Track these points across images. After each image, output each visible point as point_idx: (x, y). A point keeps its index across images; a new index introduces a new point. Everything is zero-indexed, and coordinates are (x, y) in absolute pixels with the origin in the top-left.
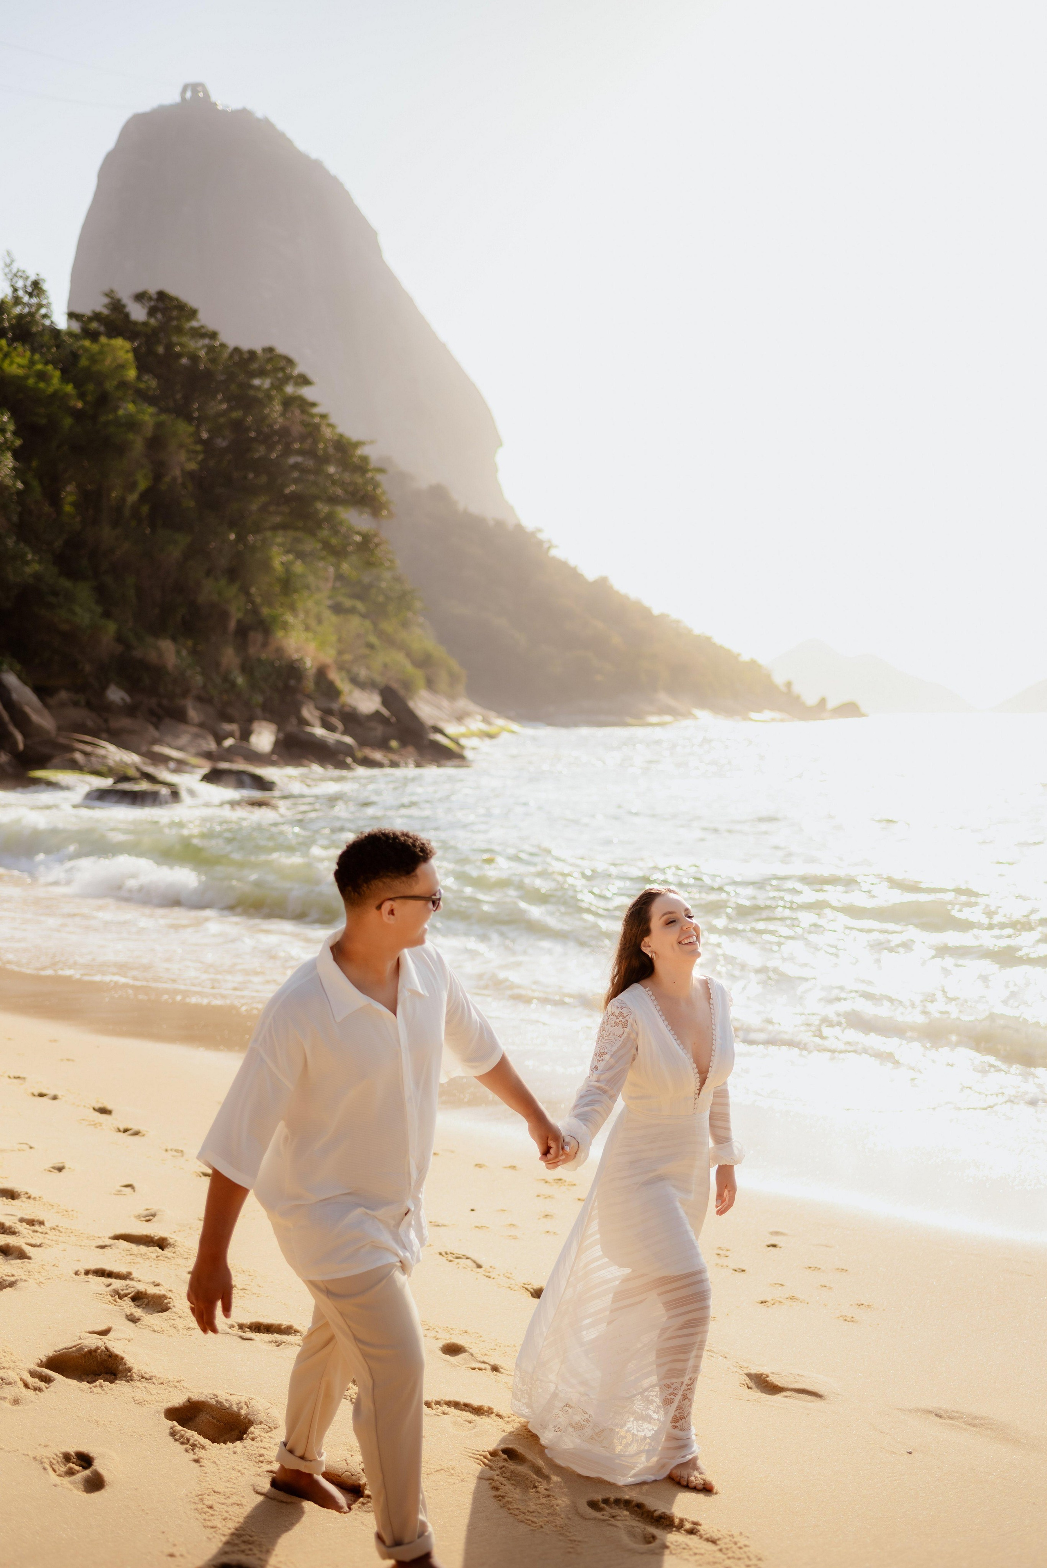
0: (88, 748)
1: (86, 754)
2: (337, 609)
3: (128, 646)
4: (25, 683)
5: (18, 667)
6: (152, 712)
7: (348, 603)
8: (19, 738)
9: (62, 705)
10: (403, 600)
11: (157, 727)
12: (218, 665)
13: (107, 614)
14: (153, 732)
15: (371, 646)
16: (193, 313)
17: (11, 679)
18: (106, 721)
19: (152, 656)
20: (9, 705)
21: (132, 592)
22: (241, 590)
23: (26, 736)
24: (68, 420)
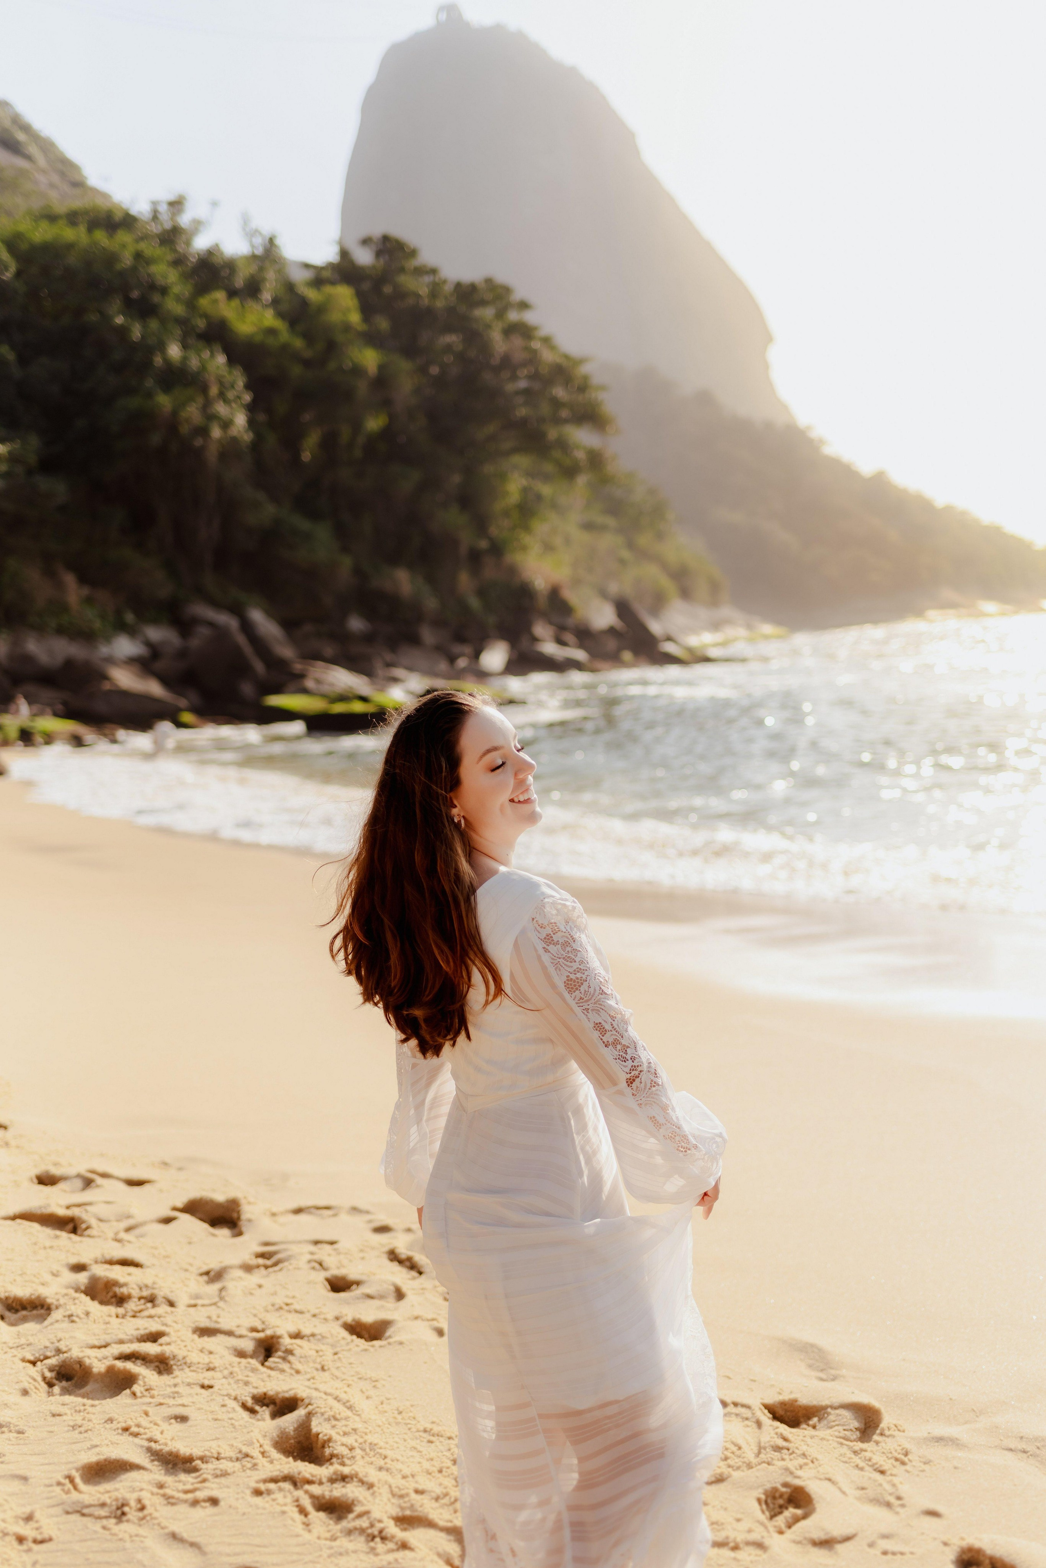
2: (589, 526)
3: (365, 578)
4: (271, 617)
5: (264, 604)
6: (390, 638)
7: (600, 519)
8: (261, 668)
9: (306, 636)
10: (658, 512)
11: (393, 651)
12: (453, 590)
13: (345, 549)
14: (389, 657)
15: (622, 562)
16: (413, 253)
17: (257, 616)
18: (347, 648)
19: (388, 587)
20: (254, 640)
21: (368, 526)
22: (472, 517)
23: (268, 665)
24: (297, 371)
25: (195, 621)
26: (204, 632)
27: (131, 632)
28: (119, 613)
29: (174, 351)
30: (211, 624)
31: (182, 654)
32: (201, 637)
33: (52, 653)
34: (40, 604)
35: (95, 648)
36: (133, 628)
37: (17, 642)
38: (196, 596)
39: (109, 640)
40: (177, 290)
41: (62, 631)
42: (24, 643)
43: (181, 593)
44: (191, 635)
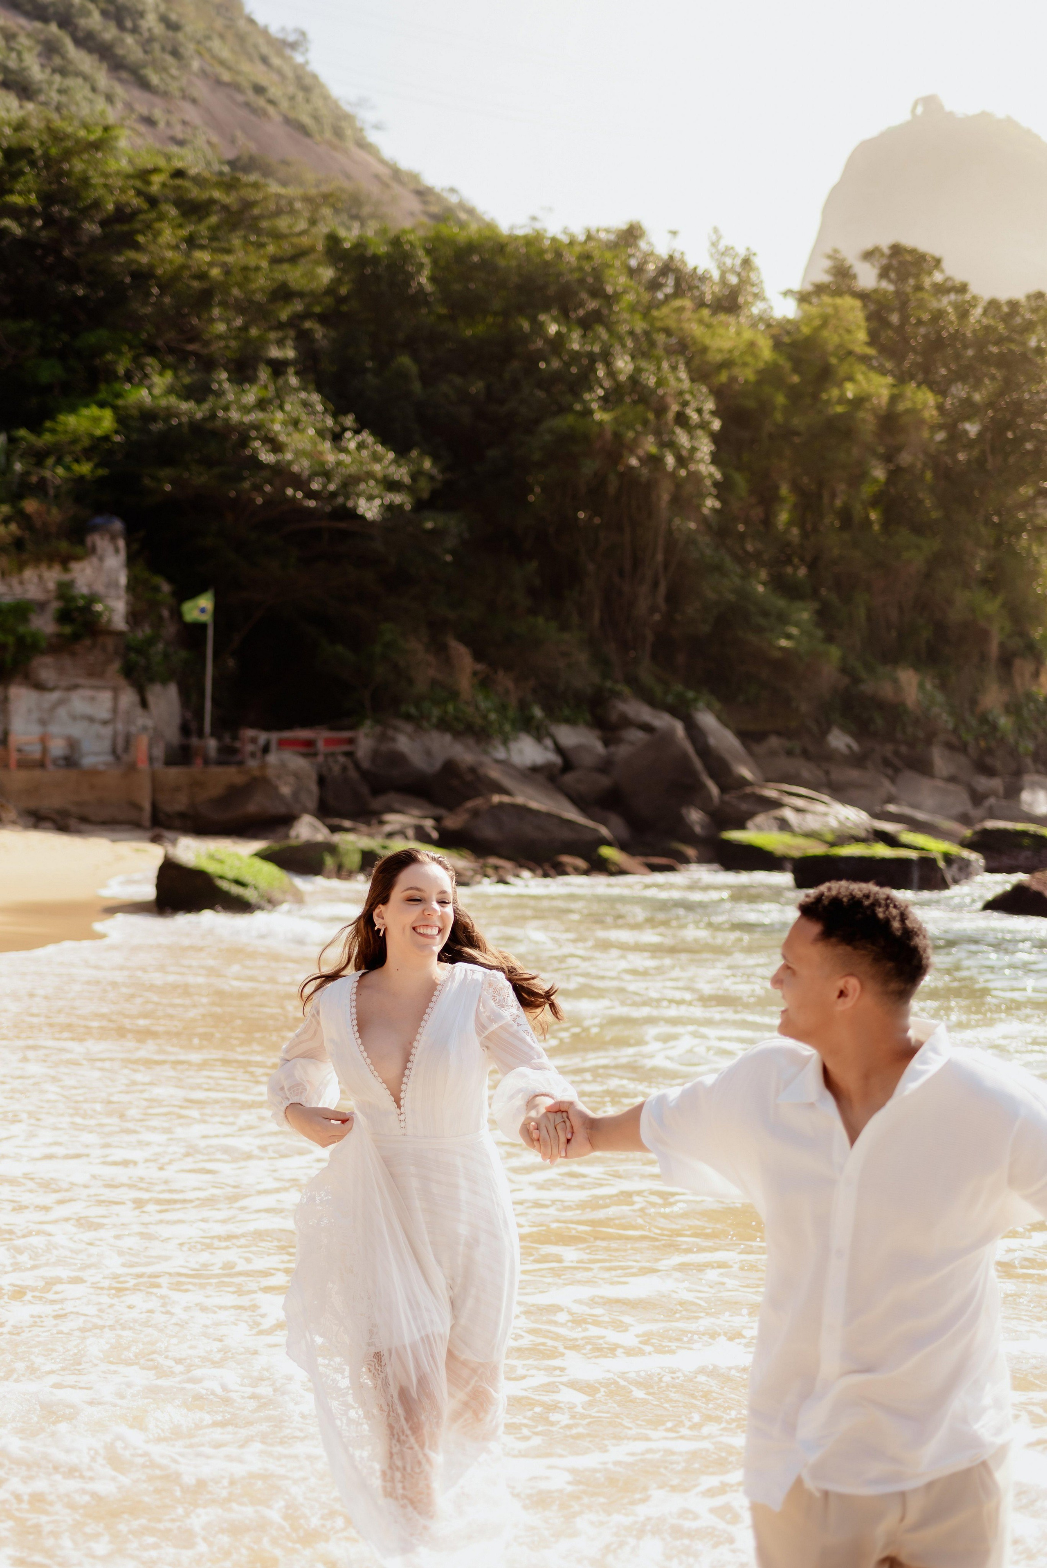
0: (800, 803)
1: (799, 810)
3: (856, 679)
4: (726, 724)
5: (717, 705)
6: (886, 763)
8: (714, 789)
9: (773, 753)
11: (892, 780)
12: (974, 702)
13: (830, 639)
14: (888, 788)
16: (936, 265)
17: (707, 720)
18: (827, 773)
19: (886, 691)
20: (705, 751)
21: (862, 613)
22: (1004, 605)
23: (723, 789)
24: (780, 399)
25: (626, 722)
26: (636, 735)
27: (539, 733)
28: (523, 706)
29: (623, 362)
30: (647, 728)
31: (605, 766)
32: (632, 743)
33: (428, 753)
34: (421, 687)
35: (485, 752)
36: (538, 728)
37: (383, 738)
38: (626, 690)
39: (505, 742)
40: (630, 297)
41: (444, 725)
42: (393, 740)
43: (609, 684)
44: (618, 741)
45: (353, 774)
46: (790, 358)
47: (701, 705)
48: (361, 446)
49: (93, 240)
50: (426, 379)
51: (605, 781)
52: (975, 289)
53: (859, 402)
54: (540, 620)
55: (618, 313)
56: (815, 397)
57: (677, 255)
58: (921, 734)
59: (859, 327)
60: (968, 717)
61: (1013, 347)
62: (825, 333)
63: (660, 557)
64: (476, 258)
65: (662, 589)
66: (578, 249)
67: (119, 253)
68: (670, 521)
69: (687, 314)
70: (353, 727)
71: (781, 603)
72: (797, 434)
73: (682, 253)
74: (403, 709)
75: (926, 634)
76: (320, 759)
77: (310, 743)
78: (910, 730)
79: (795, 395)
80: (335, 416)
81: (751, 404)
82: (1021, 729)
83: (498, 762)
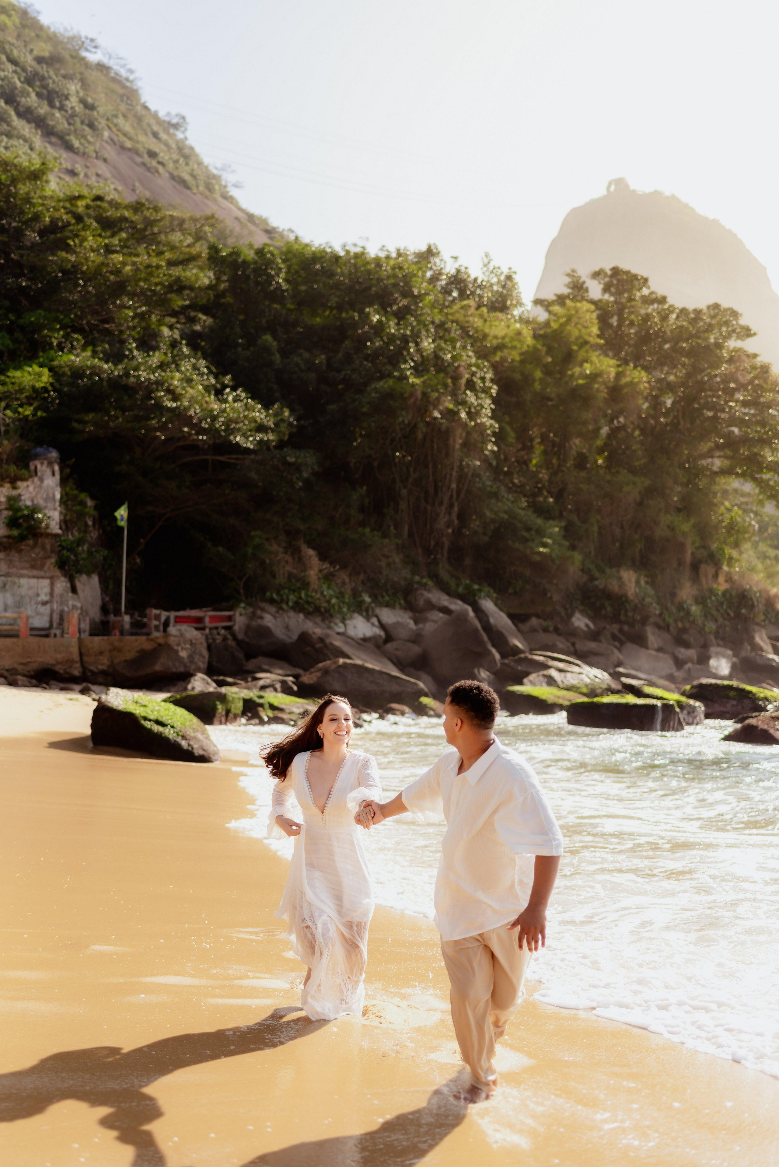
0: (561, 665)
1: (560, 671)
3: (592, 578)
4: (501, 609)
5: (495, 595)
6: (614, 637)
8: (497, 656)
9: (534, 630)
11: (619, 650)
12: (673, 595)
13: (573, 548)
14: (617, 655)
16: (644, 283)
17: (488, 605)
18: (573, 644)
19: (614, 586)
20: (488, 628)
21: (595, 528)
22: (694, 526)
23: (503, 656)
24: (538, 374)
25: (431, 606)
26: (437, 616)
27: (368, 614)
28: (355, 594)
29: (427, 344)
30: (445, 610)
31: (416, 639)
32: (436, 622)
33: (287, 628)
34: (281, 579)
35: (329, 628)
36: (367, 610)
37: (253, 616)
38: (430, 583)
39: (343, 620)
40: (430, 298)
41: (298, 607)
42: (261, 618)
43: (417, 578)
44: (425, 620)
45: (231, 642)
46: (543, 345)
47: (483, 594)
48: (236, 400)
49: (34, 245)
50: (284, 353)
51: (416, 650)
52: (672, 300)
53: (594, 377)
54: (367, 530)
55: (422, 308)
56: (562, 373)
57: (463, 269)
58: (638, 617)
59: (593, 323)
60: (669, 604)
61: (700, 341)
62: (569, 328)
63: (454, 486)
64: (318, 266)
65: (456, 509)
66: (392, 263)
67: (54, 254)
68: (461, 462)
69: (472, 310)
70: (230, 609)
71: (539, 521)
72: (551, 400)
73: (466, 268)
74: (268, 594)
75: (639, 546)
76: (207, 631)
77: (199, 620)
78: (630, 614)
79: (548, 371)
80: (216, 377)
81: (518, 376)
82: (706, 614)
83: (338, 634)
